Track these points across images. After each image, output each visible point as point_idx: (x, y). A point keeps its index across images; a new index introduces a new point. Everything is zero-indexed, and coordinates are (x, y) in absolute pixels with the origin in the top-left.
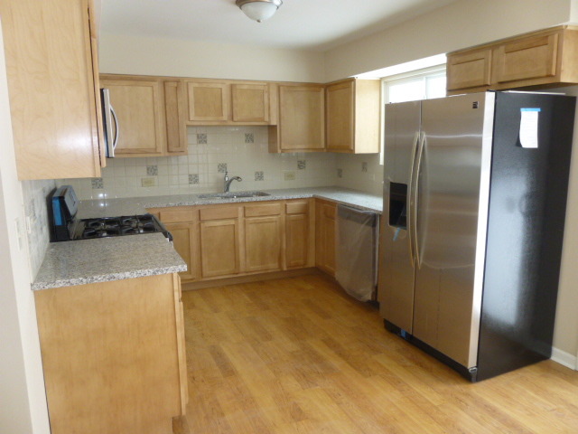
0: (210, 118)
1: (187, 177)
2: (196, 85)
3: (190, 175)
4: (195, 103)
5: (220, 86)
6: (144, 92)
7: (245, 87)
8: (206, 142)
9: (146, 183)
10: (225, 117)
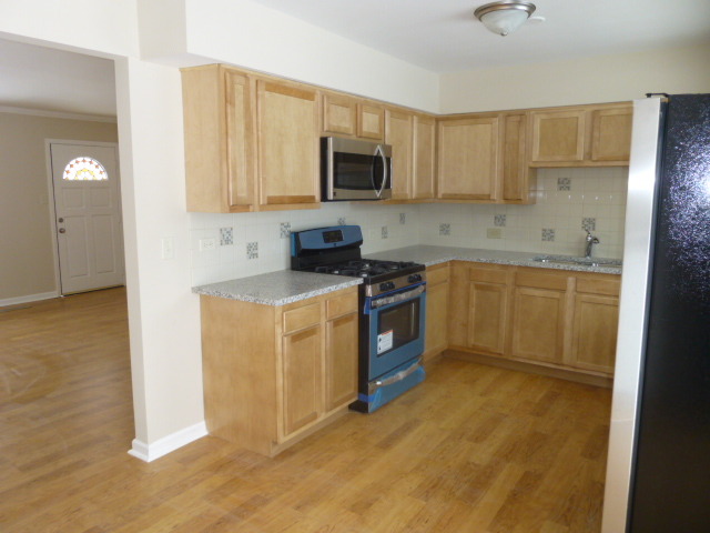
0: (559, 158)
1: (541, 232)
2: (544, 117)
3: (544, 230)
4: (541, 139)
5: (575, 114)
6: (484, 131)
7: (614, 112)
8: (569, 188)
9: (493, 234)
10: (580, 156)
